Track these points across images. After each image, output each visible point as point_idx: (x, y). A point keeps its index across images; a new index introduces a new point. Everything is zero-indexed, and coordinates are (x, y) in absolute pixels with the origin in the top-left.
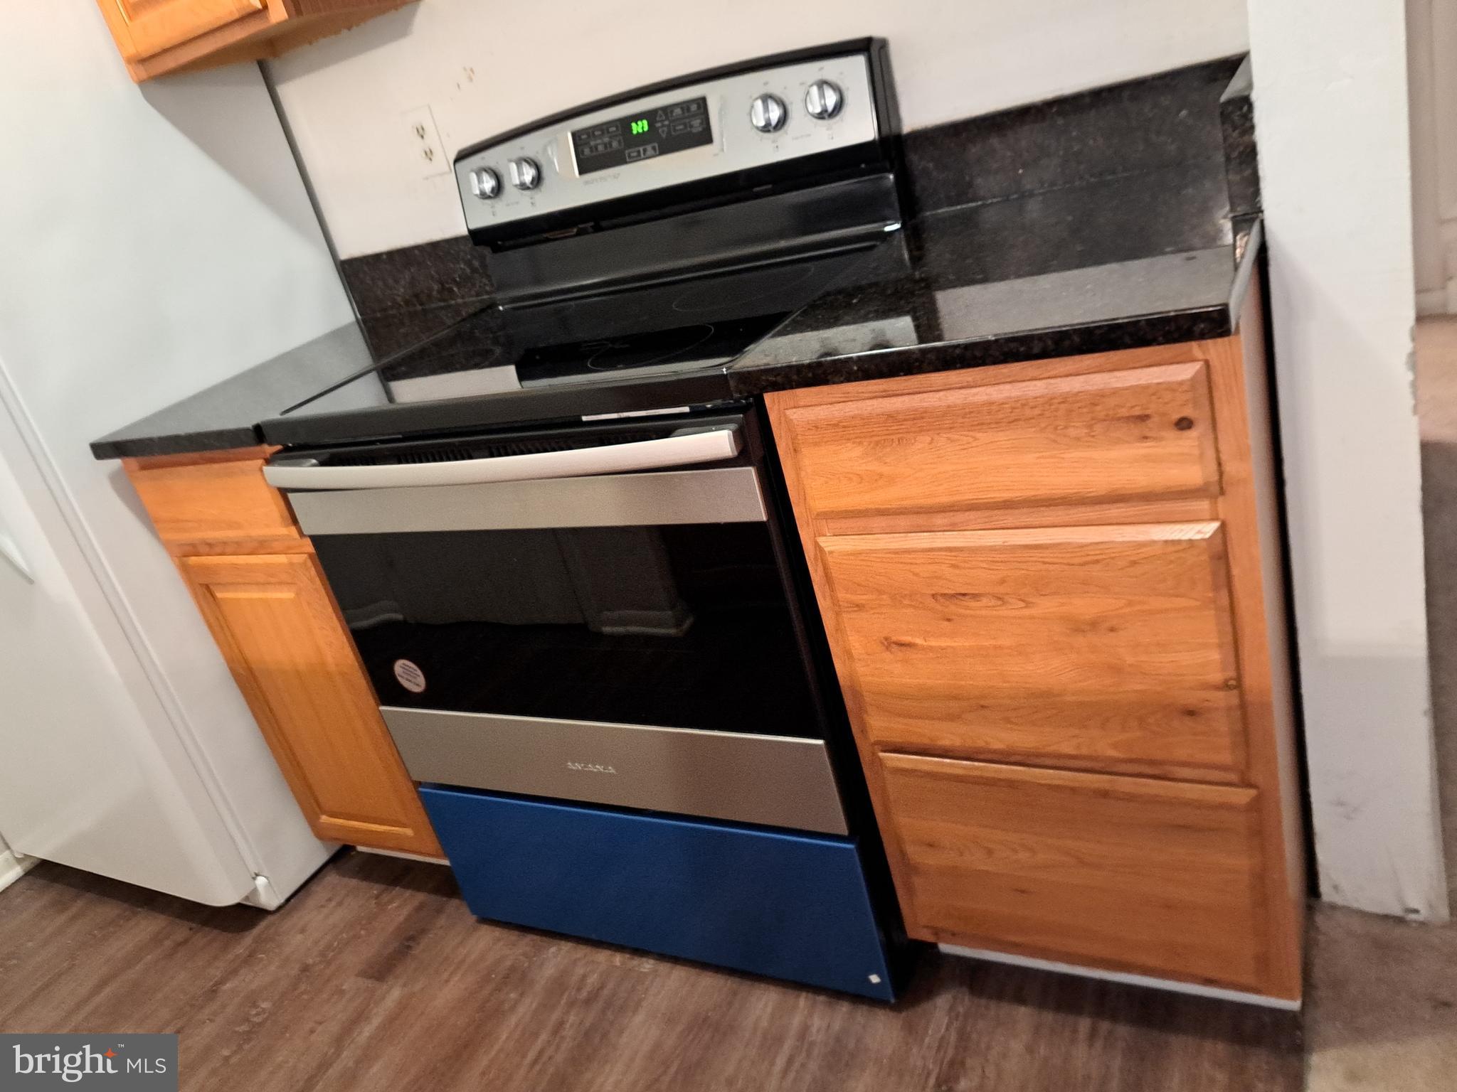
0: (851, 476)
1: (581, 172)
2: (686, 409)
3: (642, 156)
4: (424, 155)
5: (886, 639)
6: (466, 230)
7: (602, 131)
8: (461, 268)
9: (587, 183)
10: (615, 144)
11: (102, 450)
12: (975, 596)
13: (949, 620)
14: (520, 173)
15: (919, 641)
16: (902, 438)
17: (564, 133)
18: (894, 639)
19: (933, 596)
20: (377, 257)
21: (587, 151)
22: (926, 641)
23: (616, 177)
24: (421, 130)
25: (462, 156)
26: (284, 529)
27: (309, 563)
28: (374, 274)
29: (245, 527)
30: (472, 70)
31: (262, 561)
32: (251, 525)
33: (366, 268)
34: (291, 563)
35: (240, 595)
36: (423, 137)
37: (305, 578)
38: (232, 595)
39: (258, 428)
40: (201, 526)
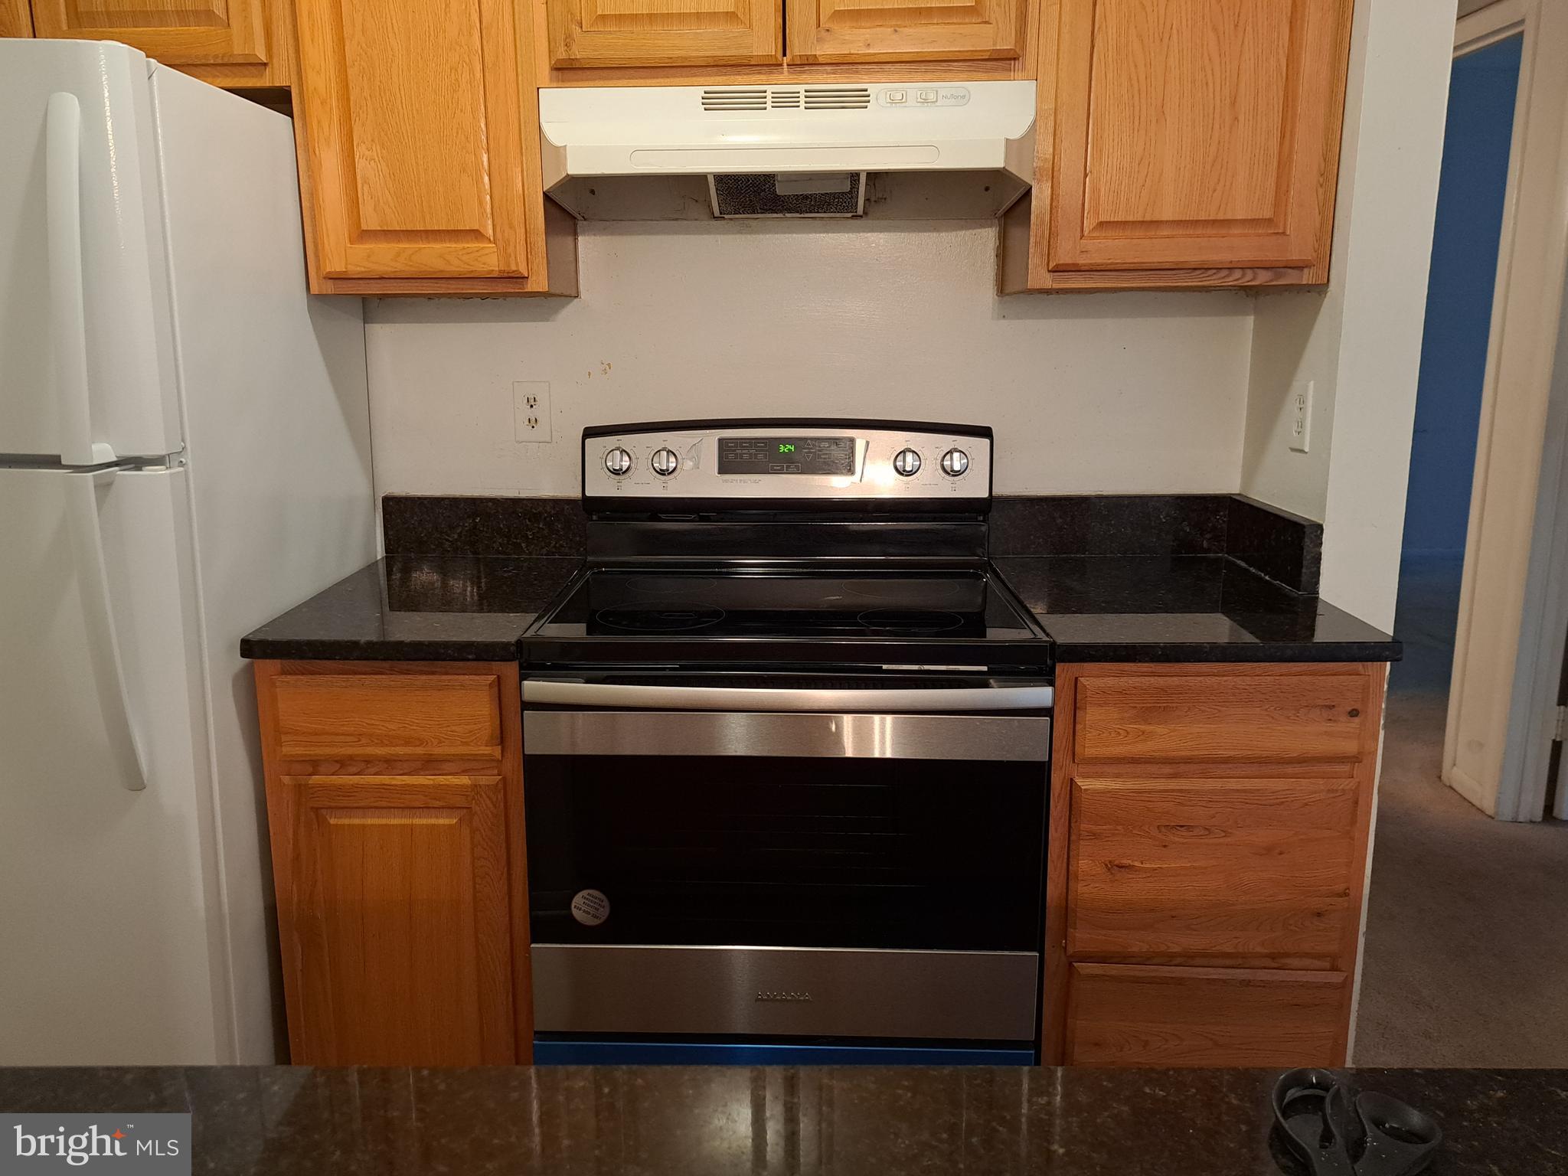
0: (1120, 730)
1: (719, 473)
2: (985, 668)
3: (785, 471)
4: (527, 422)
5: (1110, 862)
6: (580, 495)
7: (751, 443)
9: (726, 481)
10: (760, 457)
12: (1189, 828)
13: (1165, 846)
14: (668, 460)
15: (1137, 864)
16: (1167, 706)
17: (713, 437)
18: (1116, 862)
19: (1158, 827)
21: (730, 457)
22: (1142, 863)
23: (755, 482)
24: (531, 402)
25: (590, 433)
26: (488, 748)
27: (501, 785)
28: (425, 516)
29: (430, 744)
30: (609, 365)
31: (432, 782)
32: (440, 742)
33: (416, 510)
34: (476, 786)
35: (369, 821)
36: (532, 406)
37: (488, 802)
38: (356, 821)
39: (519, 643)
40: (359, 741)
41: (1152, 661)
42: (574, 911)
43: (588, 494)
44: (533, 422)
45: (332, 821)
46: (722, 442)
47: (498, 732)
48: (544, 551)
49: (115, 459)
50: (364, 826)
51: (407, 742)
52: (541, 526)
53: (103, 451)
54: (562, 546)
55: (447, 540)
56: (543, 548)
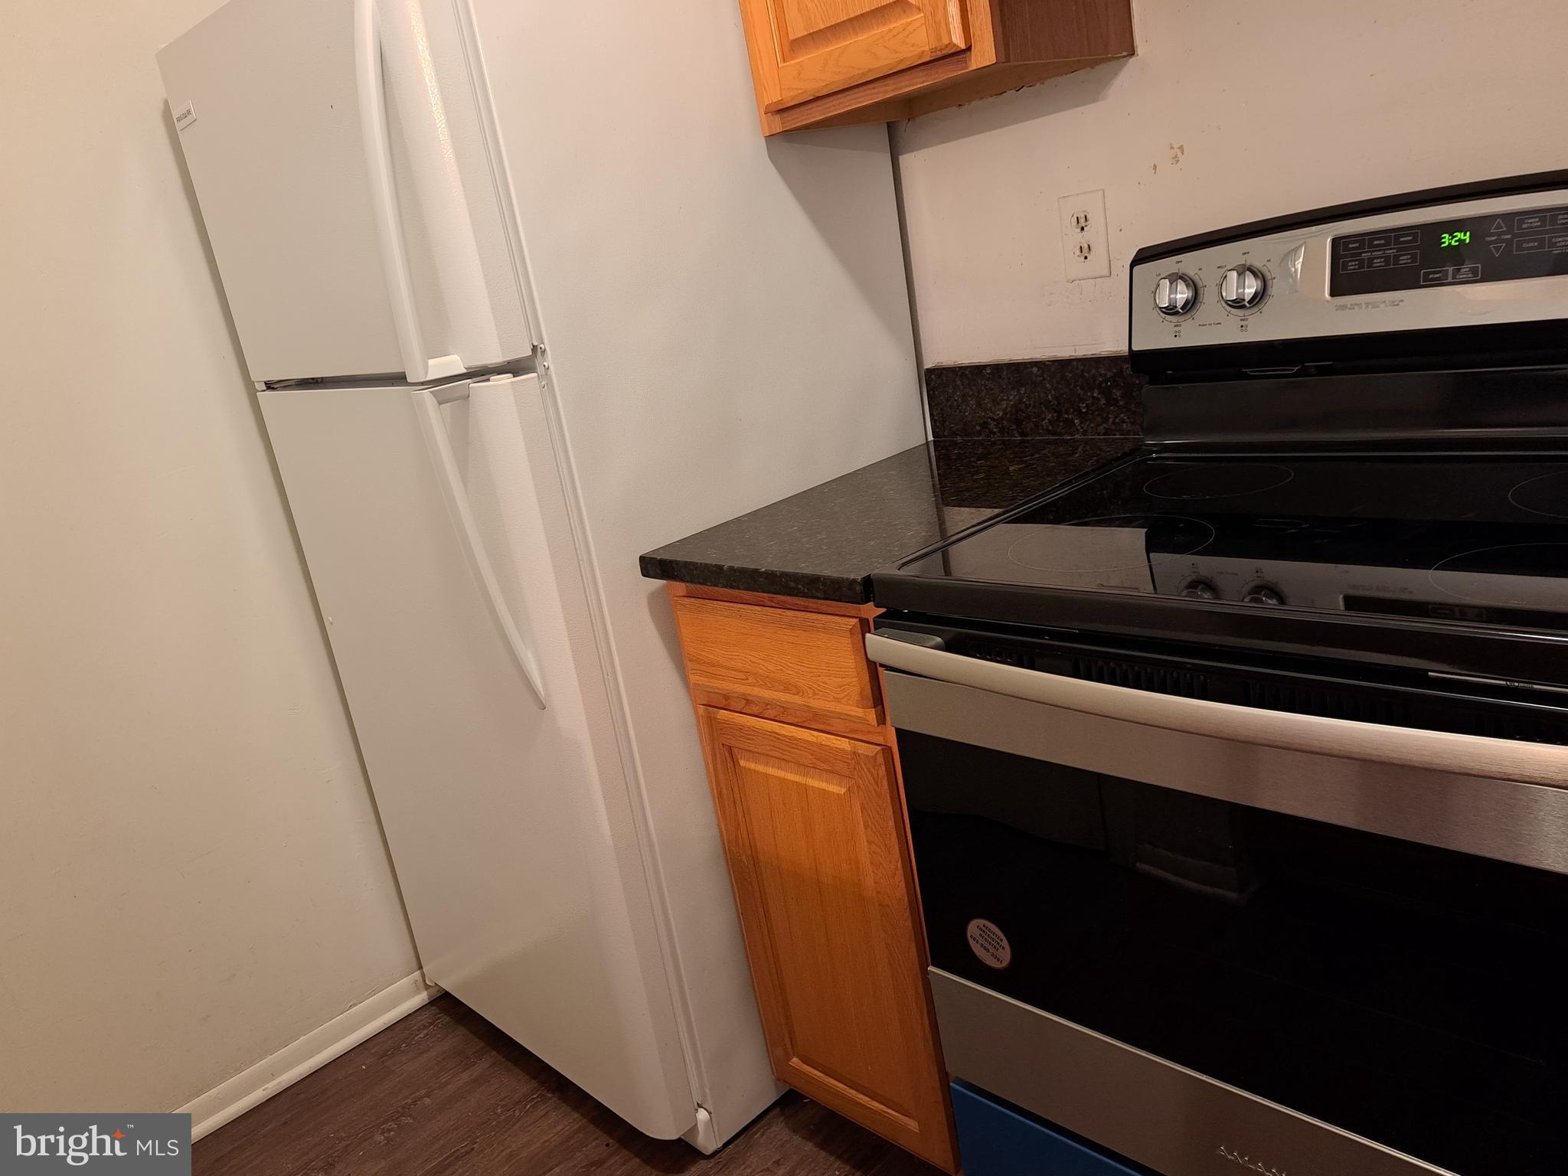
1: (1332, 294)
3: (1450, 280)
4: (1078, 252)
6: (1126, 348)
7: (1388, 241)
8: (1093, 397)
9: (1343, 307)
10: (1404, 259)
14: (1241, 284)
17: (1323, 237)
20: (978, 370)
21: (1352, 266)
23: (1394, 304)
24: (1082, 220)
25: (1144, 256)
26: (861, 710)
27: (880, 759)
28: (967, 390)
29: (801, 694)
30: (1181, 148)
31: (814, 740)
32: (815, 694)
33: (959, 382)
34: (854, 753)
35: (772, 771)
36: (1083, 229)
37: (869, 776)
38: (760, 768)
39: (868, 581)
40: (747, 679)
42: (971, 941)
43: (1135, 348)
44: (1085, 251)
45: (742, 763)
46: (1338, 240)
47: (872, 692)
48: (1101, 429)
49: (465, 371)
50: (766, 775)
51: (787, 689)
52: (1095, 395)
54: (1123, 421)
55: (993, 419)
56: (1098, 425)
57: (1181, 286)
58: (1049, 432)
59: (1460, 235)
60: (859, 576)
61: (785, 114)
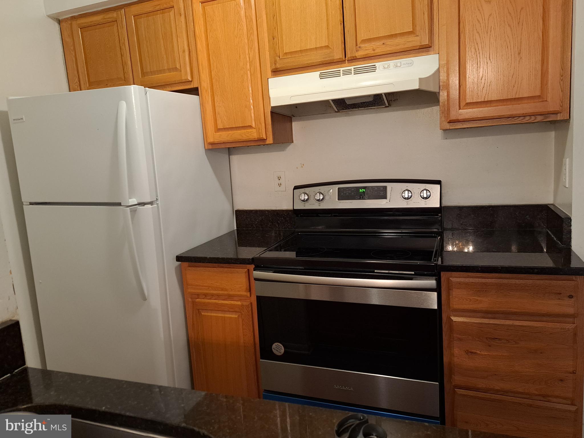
0: (467, 299)
1: (338, 200)
2: (413, 273)
3: (362, 198)
4: (278, 185)
5: (467, 350)
6: (292, 208)
7: (349, 190)
9: (340, 202)
10: (353, 194)
11: (179, 258)
12: (500, 339)
13: (490, 346)
14: (320, 196)
15: (478, 352)
16: (487, 290)
17: (337, 187)
18: (470, 351)
19: (486, 338)
20: (251, 211)
21: (342, 194)
22: (481, 352)
23: (351, 203)
24: (279, 178)
25: (296, 188)
26: (246, 293)
27: (250, 306)
28: (248, 216)
29: (229, 291)
30: (303, 164)
31: (230, 303)
32: (232, 290)
33: (245, 214)
34: (242, 305)
35: (213, 314)
36: (279, 180)
37: (246, 310)
38: (209, 314)
39: (253, 259)
40: (209, 288)
41: (477, 272)
42: (273, 350)
43: (294, 208)
44: (280, 185)
45: (203, 314)
46: (339, 189)
47: (248, 287)
48: (283, 227)
49: (137, 203)
50: (211, 316)
51: (222, 290)
52: (282, 219)
53: (133, 201)
54: (289, 226)
55: (254, 224)
56: (283, 226)
57: (306, 195)
58: (270, 228)
59: (363, 190)
60: (251, 257)
61: (212, 145)
